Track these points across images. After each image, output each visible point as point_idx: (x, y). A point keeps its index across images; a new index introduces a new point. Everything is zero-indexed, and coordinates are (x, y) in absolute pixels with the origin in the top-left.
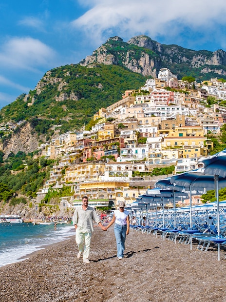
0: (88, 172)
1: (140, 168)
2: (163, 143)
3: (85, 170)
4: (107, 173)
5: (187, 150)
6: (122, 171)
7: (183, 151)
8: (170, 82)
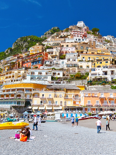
0: (13, 77)
1: (59, 74)
2: (79, 58)
3: (12, 75)
4: (28, 77)
5: (99, 62)
6: (43, 76)
7: (95, 63)
8: (84, 29)
